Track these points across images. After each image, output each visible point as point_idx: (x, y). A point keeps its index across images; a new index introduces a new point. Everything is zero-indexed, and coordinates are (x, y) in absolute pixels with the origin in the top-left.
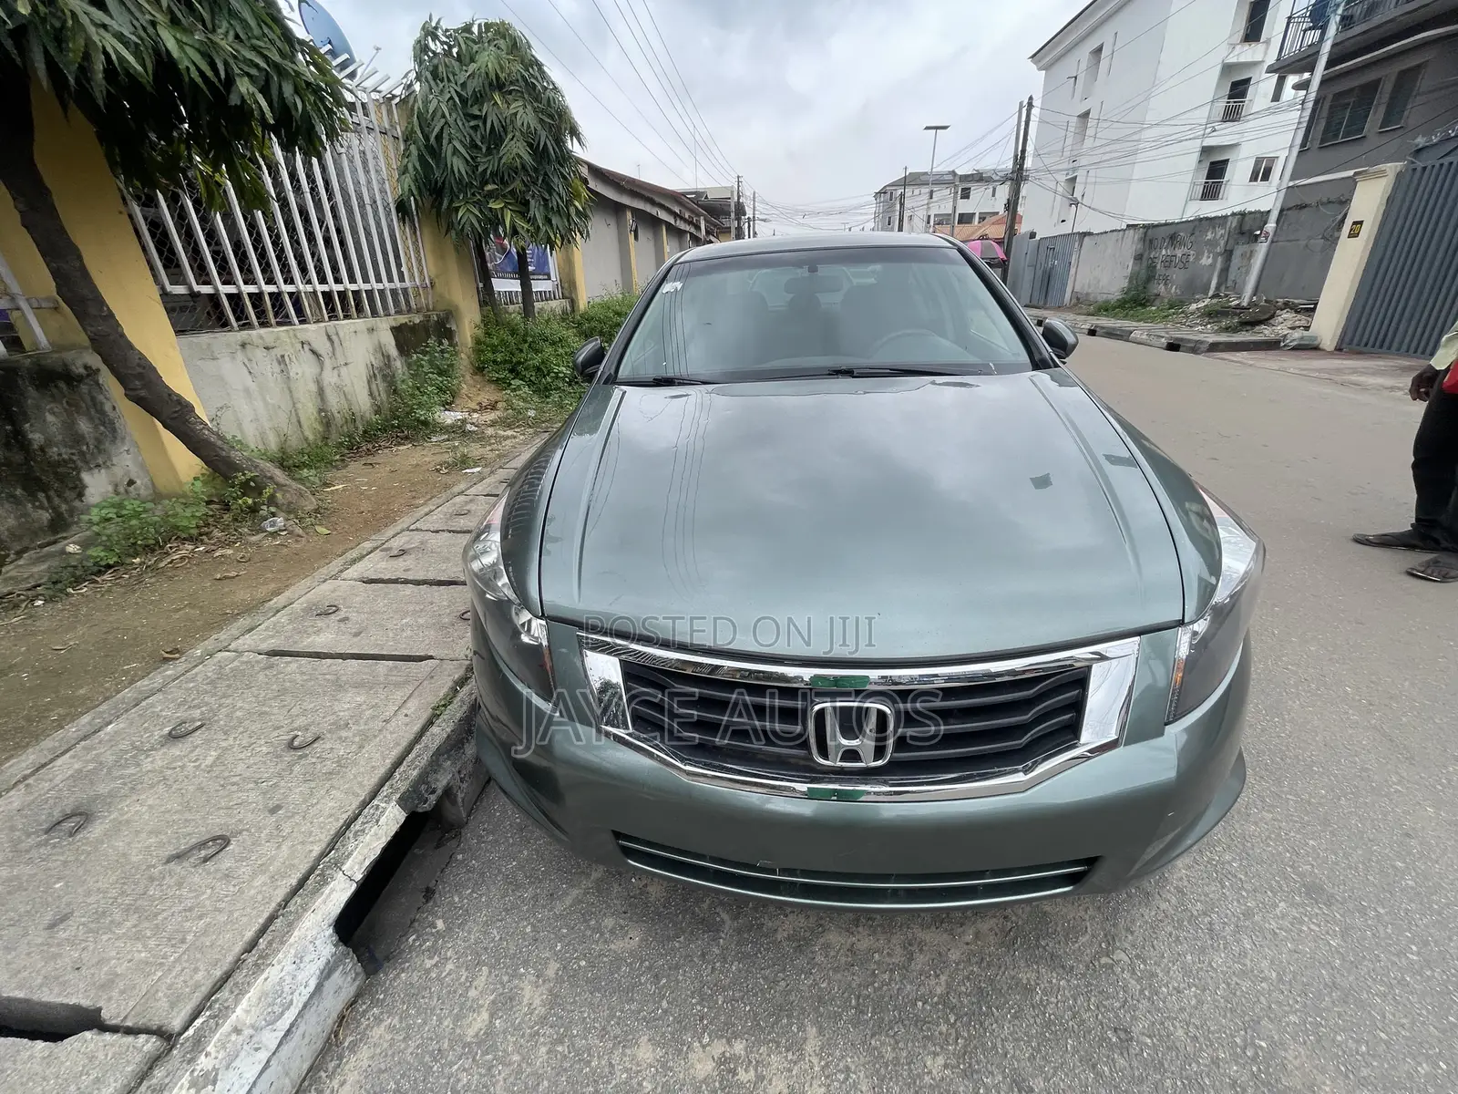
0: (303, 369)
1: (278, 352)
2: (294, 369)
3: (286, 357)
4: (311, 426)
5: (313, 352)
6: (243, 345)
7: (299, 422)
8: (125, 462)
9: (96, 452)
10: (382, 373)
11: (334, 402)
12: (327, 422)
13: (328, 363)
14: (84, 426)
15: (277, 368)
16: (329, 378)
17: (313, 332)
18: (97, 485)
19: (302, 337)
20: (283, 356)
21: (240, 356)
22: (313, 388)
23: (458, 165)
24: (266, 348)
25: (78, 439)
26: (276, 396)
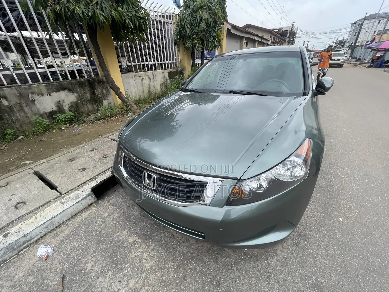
0: (146, 81)
1: (141, 78)
2: (145, 81)
3: (143, 79)
4: (146, 95)
5: (149, 78)
6: (135, 76)
7: (144, 93)
8: (110, 99)
9: (105, 96)
10: (164, 83)
11: (152, 89)
12: (150, 93)
13: (152, 80)
14: (104, 91)
15: (141, 81)
16: (152, 84)
17: (150, 73)
18: (105, 103)
19: (147, 74)
20: (142, 79)
21: (134, 78)
22: (148, 86)
23: (188, 31)
24: (139, 77)
25: (103, 94)
26: (140, 88)
